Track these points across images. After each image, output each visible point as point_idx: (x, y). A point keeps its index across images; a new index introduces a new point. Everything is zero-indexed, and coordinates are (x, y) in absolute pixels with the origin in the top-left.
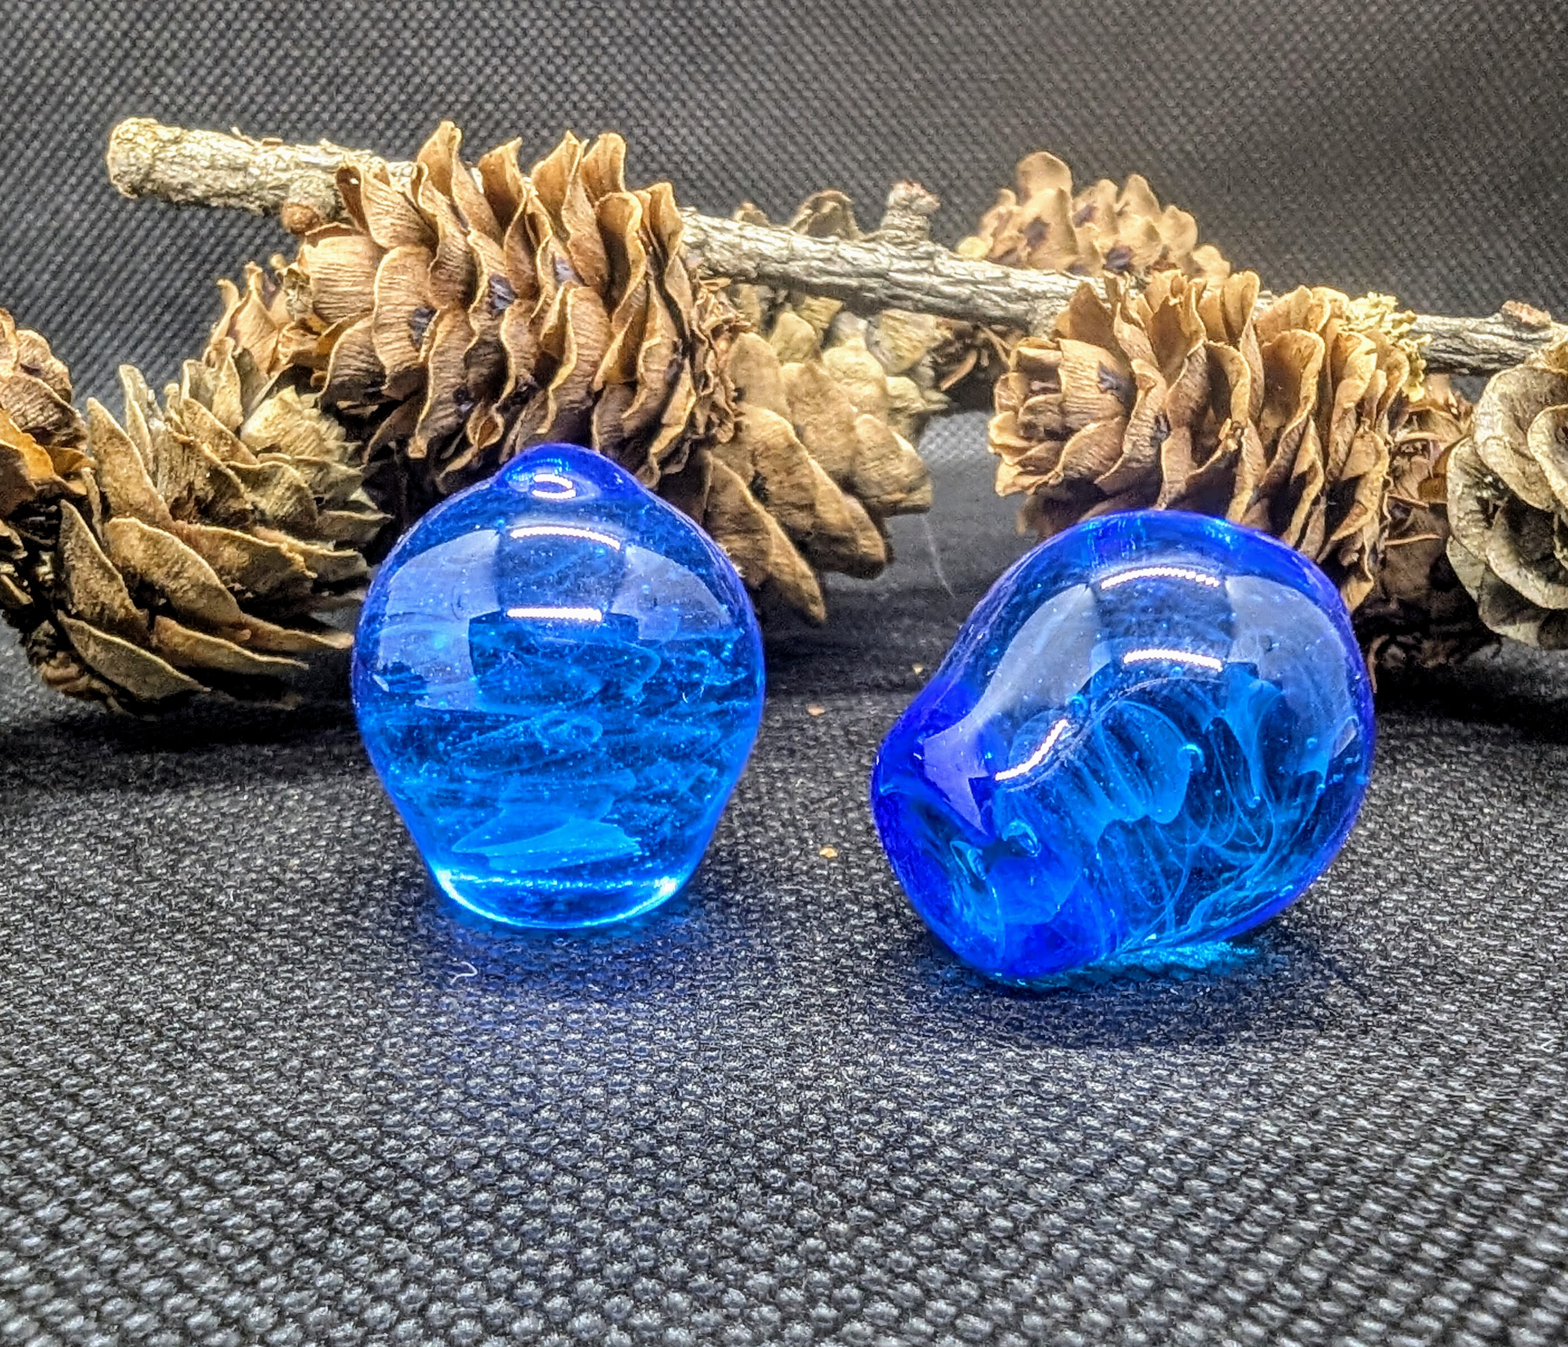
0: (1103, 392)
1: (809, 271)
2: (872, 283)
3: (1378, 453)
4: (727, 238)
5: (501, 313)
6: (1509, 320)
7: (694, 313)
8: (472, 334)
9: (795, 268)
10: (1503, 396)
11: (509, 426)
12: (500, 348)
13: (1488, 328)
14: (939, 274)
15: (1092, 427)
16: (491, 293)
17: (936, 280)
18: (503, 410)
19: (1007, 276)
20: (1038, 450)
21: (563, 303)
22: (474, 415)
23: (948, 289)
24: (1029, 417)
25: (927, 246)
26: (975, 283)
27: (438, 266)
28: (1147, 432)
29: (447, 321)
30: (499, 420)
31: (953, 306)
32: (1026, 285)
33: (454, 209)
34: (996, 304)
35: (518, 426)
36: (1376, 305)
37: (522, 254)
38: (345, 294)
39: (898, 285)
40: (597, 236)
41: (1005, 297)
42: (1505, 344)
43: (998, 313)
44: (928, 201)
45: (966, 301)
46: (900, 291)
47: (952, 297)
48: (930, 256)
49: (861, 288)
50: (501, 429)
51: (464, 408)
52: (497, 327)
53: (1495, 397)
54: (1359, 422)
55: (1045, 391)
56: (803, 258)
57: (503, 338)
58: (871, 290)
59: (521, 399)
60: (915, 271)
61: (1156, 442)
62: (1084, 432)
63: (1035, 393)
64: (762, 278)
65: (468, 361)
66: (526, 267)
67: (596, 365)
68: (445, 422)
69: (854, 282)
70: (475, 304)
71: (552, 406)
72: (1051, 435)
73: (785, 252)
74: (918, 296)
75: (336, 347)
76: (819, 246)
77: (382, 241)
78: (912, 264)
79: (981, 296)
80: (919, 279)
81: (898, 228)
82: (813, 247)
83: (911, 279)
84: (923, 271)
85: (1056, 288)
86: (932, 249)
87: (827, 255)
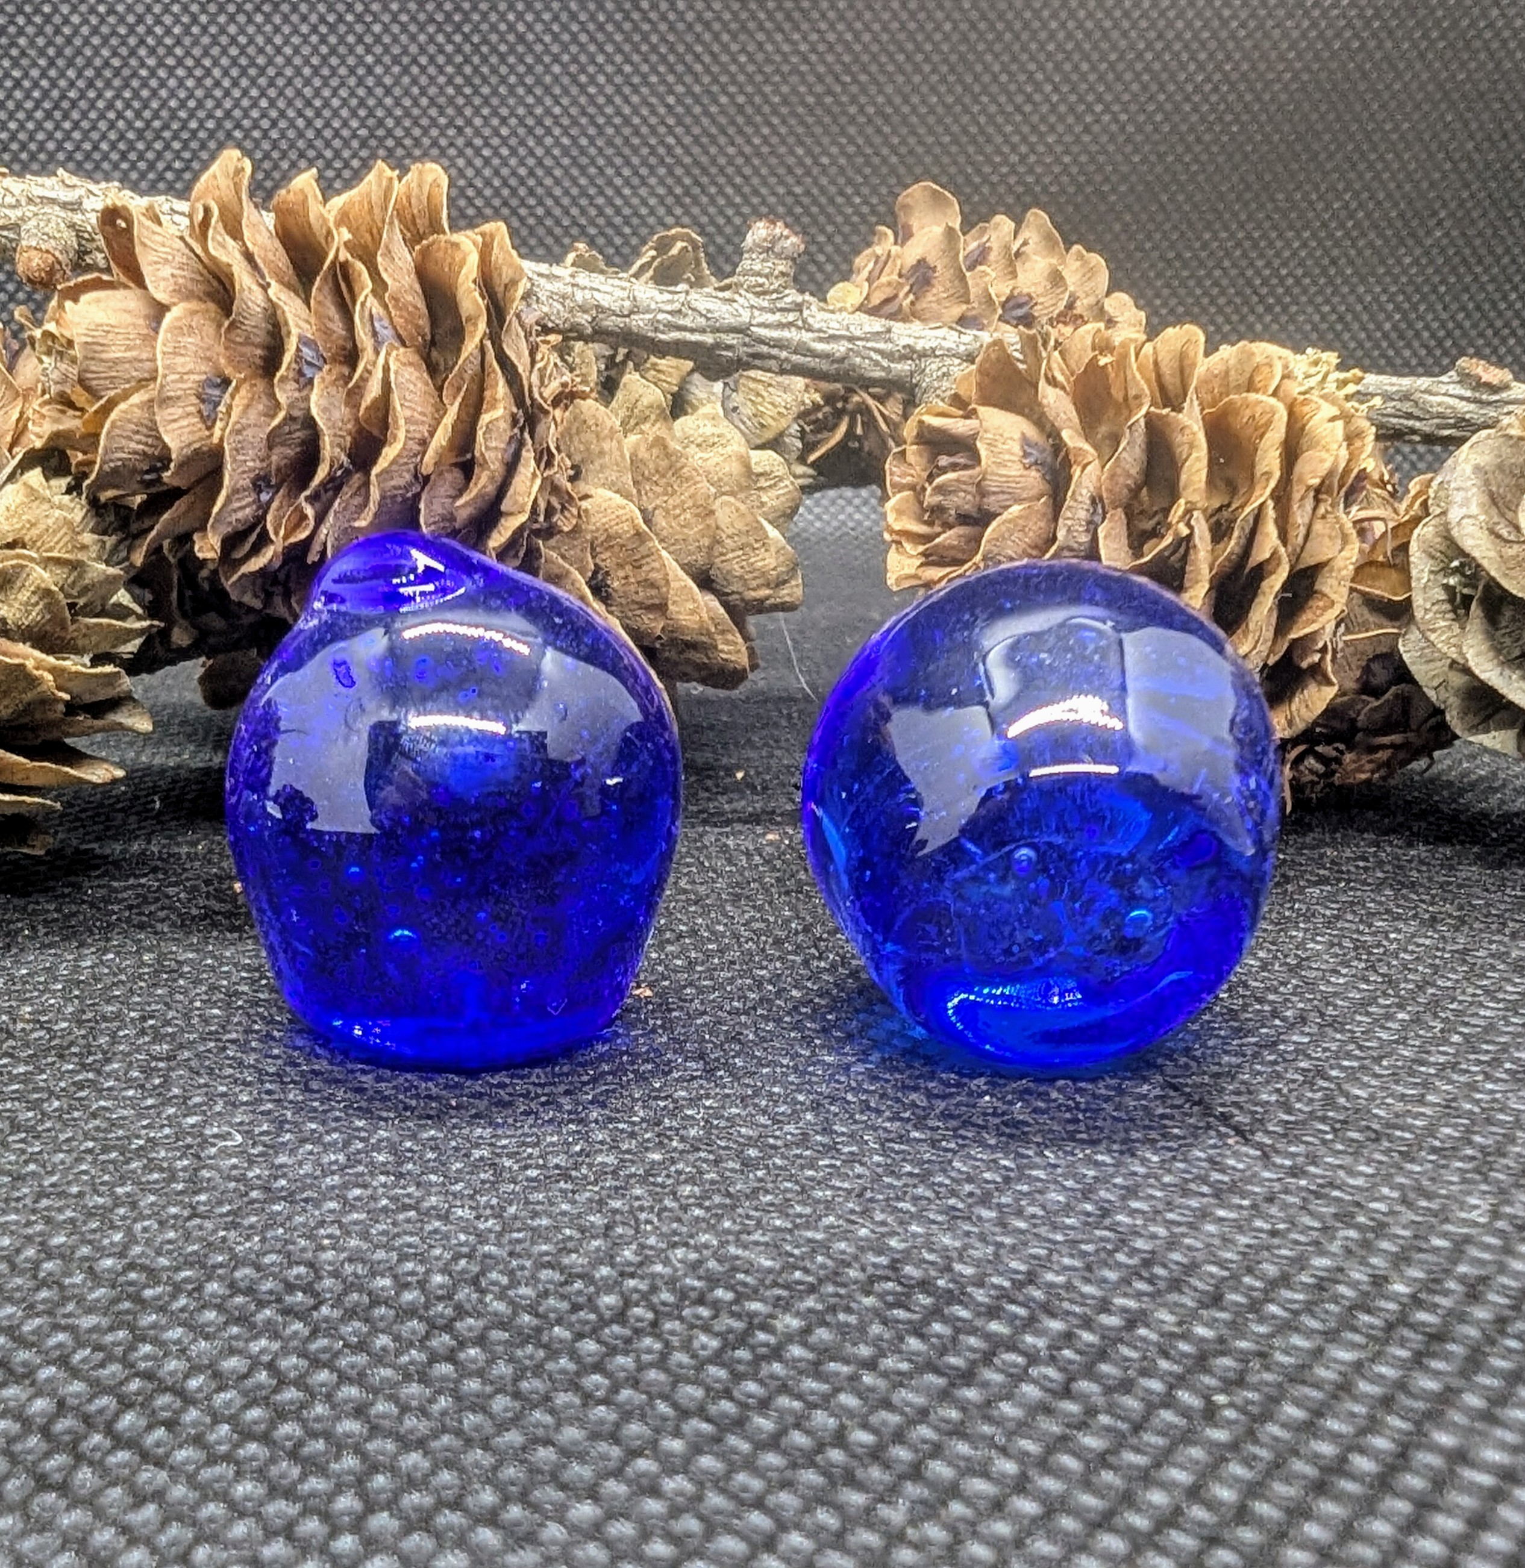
0: (1027, 468)
1: (655, 326)
2: (730, 339)
4: (557, 286)
5: (311, 382)
6: (1465, 378)
7: (535, 379)
8: (278, 405)
9: (639, 322)
10: (1477, 469)
11: (320, 519)
12: (310, 423)
13: (1443, 389)
14: (810, 329)
15: (1015, 509)
16: (298, 357)
17: (806, 336)
18: (312, 499)
19: (889, 330)
20: (948, 538)
21: (386, 369)
22: (275, 505)
23: (820, 347)
24: (939, 498)
25: (793, 296)
26: (851, 339)
27: (233, 326)
28: (1082, 514)
29: (243, 392)
30: (309, 511)
31: (824, 366)
32: (911, 341)
33: (249, 257)
34: (877, 363)
35: (331, 518)
36: (1316, 363)
37: (332, 311)
38: (116, 362)
39: (761, 341)
40: (417, 287)
41: (889, 356)
42: (1463, 407)
43: (878, 374)
44: (793, 242)
45: (842, 360)
46: (765, 349)
47: (826, 356)
48: (798, 308)
49: (717, 345)
50: (312, 522)
51: (265, 497)
52: (307, 399)
53: (1469, 469)
54: (1317, 501)
55: (954, 467)
56: (648, 311)
57: (314, 412)
58: (729, 347)
59: (334, 485)
60: (781, 326)
61: (1092, 527)
62: (1006, 515)
63: (944, 470)
64: (599, 334)
65: (273, 440)
66: (338, 327)
67: (424, 443)
68: (240, 515)
69: (708, 339)
70: (282, 371)
71: (375, 493)
72: (964, 519)
73: (627, 304)
74: (784, 354)
75: (107, 425)
76: (667, 296)
77: (161, 296)
78: (777, 317)
79: (858, 354)
80: (786, 334)
81: (759, 274)
82: (660, 297)
83: (775, 334)
84: (790, 324)
85: (946, 344)
86: (799, 299)
87: (676, 306)
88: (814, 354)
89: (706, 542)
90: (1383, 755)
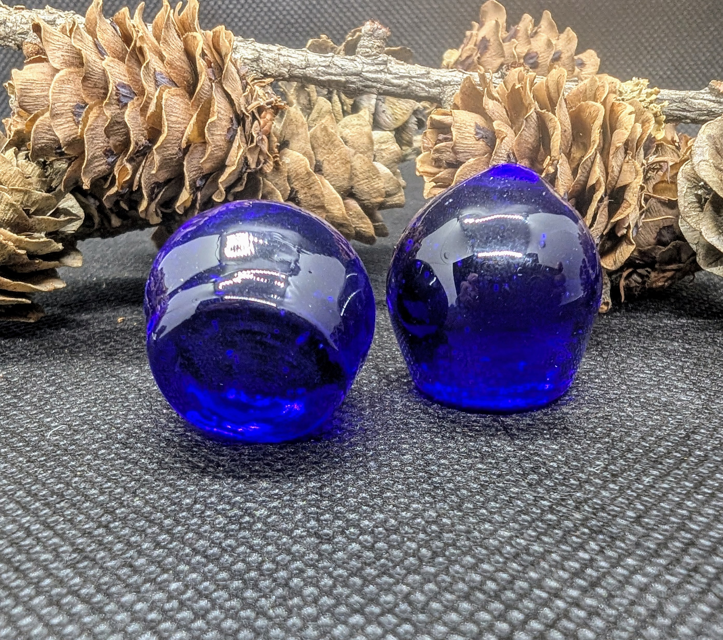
0: (478, 140)
1: (318, 73)
2: (353, 79)
3: (637, 172)
4: (271, 55)
5: (126, 105)
6: (713, 91)
7: (242, 100)
9: (310, 72)
10: (709, 137)
11: (135, 170)
12: (124, 126)
13: (701, 96)
14: (390, 73)
15: (472, 160)
16: (117, 94)
17: (389, 77)
18: (130, 160)
19: (429, 73)
20: (443, 173)
21: (160, 98)
22: (117, 163)
23: (395, 81)
24: (437, 155)
25: (383, 57)
26: (411, 77)
29: (95, 110)
30: (129, 167)
31: (399, 91)
32: (438, 78)
33: (97, 45)
34: (423, 89)
35: (141, 169)
36: (637, 85)
38: (37, 97)
39: (367, 79)
41: (428, 85)
42: (711, 105)
43: (424, 94)
44: (383, 31)
45: (406, 88)
46: (370, 83)
47: (399, 86)
48: (385, 63)
49: (347, 82)
50: (130, 172)
51: (111, 160)
52: (124, 113)
53: (704, 137)
54: (626, 153)
55: (446, 140)
56: (314, 66)
57: (126, 120)
58: (353, 83)
59: (140, 154)
60: (377, 72)
62: (467, 163)
63: (441, 141)
64: (292, 78)
65: (108, 133)
67: (183, 134)
68: (100, 168)
69: (343, 79)
70: (107, 100)
71: (157, 158)
72: (449, 165)
73: (304, 63)
74: (379, 85)
75: (34, 127)
76: (323, 59)
77: (57, 66)
78: (376, 67)
79: (414, 85)
80: (379, 76)
81: (367, 47)
82: (320, 59)
83: (374, 76)
84: (382, 71)
85: (456, 79)
86: (385, 59)
87: (327, 63)
88: (394, 85)
89: (347, 176)
90: (669, 274)
